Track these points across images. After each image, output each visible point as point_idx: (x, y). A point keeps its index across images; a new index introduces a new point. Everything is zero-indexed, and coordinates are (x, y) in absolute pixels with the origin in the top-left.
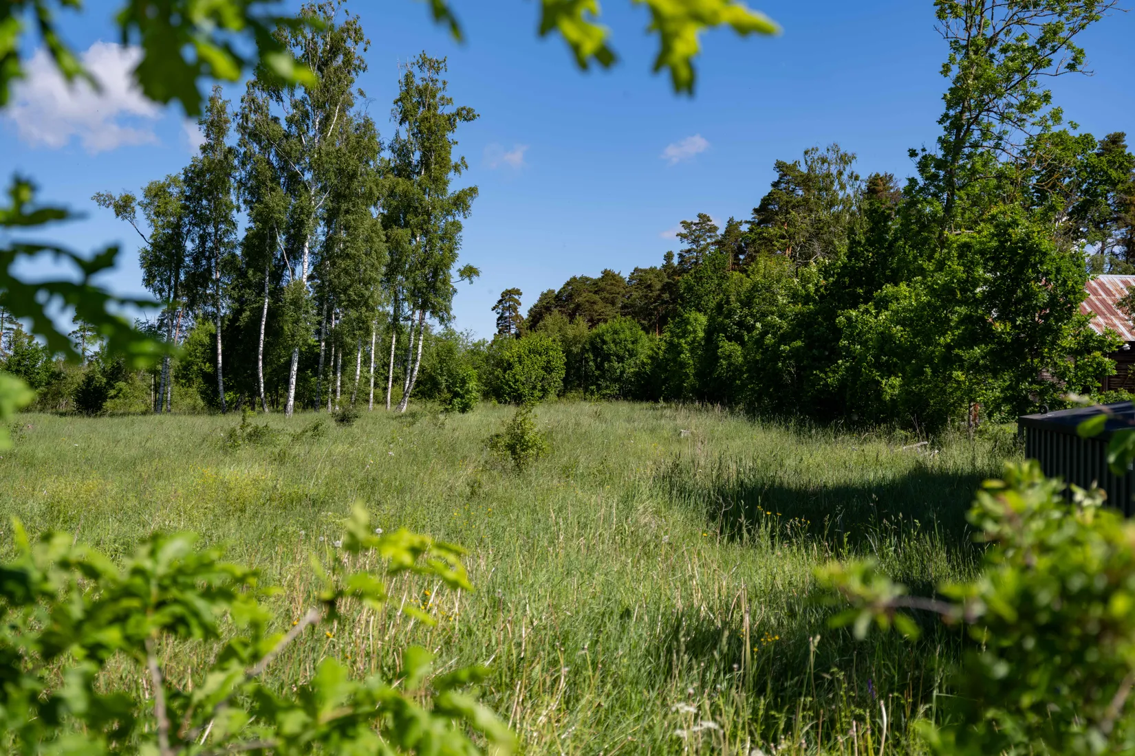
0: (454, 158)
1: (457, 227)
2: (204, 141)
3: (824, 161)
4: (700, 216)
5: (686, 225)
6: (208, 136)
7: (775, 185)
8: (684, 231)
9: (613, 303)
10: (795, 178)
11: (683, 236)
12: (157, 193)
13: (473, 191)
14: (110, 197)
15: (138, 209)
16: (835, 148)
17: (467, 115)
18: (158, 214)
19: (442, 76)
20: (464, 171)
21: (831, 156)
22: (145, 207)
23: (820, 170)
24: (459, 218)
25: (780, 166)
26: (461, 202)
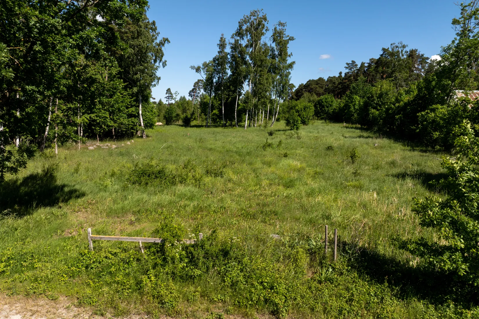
0: (289, 53)
1: (289, 73)
2: (219, 50)
3: (397, 47)
4: (352, 61)
5: (348, 64)
6: (220, 48)
7: (382, 55)
8: (347, 66)
9: (322, 88)
10: (388, 53)
11: (346, 68)
12: (206, 65)
13: (294, 62)
14: (194, 67)
15: (202, 70)
16: (401, 43)
17: (292, 39)
18: (207, 72)
19: (285, 27)
20: (291, 57)
21: (400, 45)
22: (203, 69)
23: (396, 50)
24: (290, 70)
25: (384, 49)
26: (291, 66)
